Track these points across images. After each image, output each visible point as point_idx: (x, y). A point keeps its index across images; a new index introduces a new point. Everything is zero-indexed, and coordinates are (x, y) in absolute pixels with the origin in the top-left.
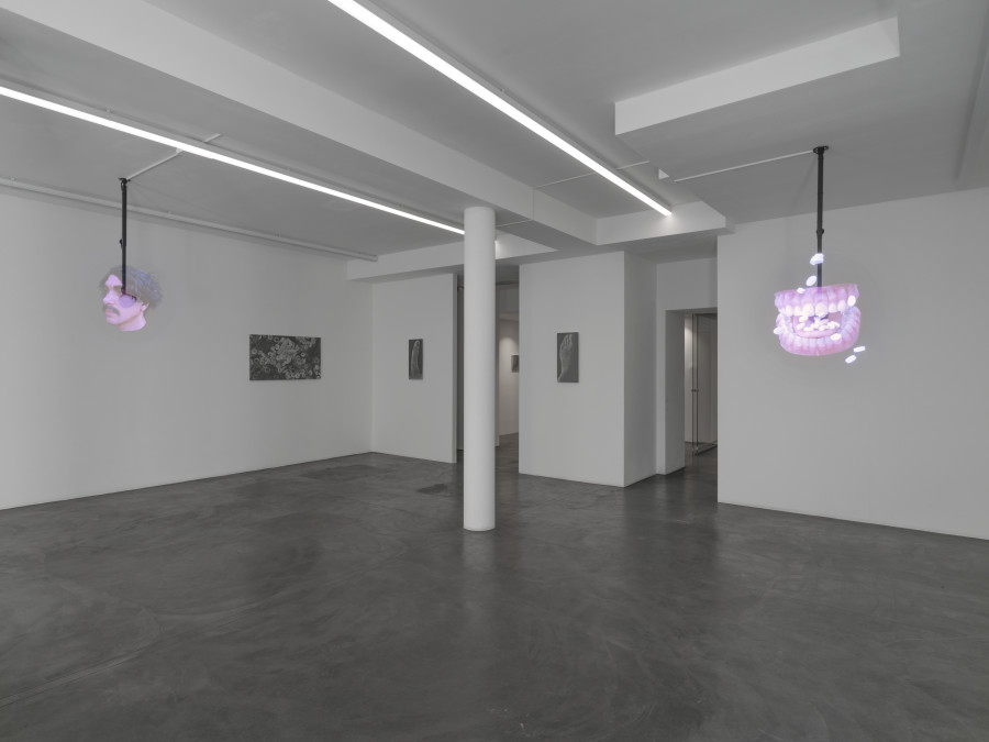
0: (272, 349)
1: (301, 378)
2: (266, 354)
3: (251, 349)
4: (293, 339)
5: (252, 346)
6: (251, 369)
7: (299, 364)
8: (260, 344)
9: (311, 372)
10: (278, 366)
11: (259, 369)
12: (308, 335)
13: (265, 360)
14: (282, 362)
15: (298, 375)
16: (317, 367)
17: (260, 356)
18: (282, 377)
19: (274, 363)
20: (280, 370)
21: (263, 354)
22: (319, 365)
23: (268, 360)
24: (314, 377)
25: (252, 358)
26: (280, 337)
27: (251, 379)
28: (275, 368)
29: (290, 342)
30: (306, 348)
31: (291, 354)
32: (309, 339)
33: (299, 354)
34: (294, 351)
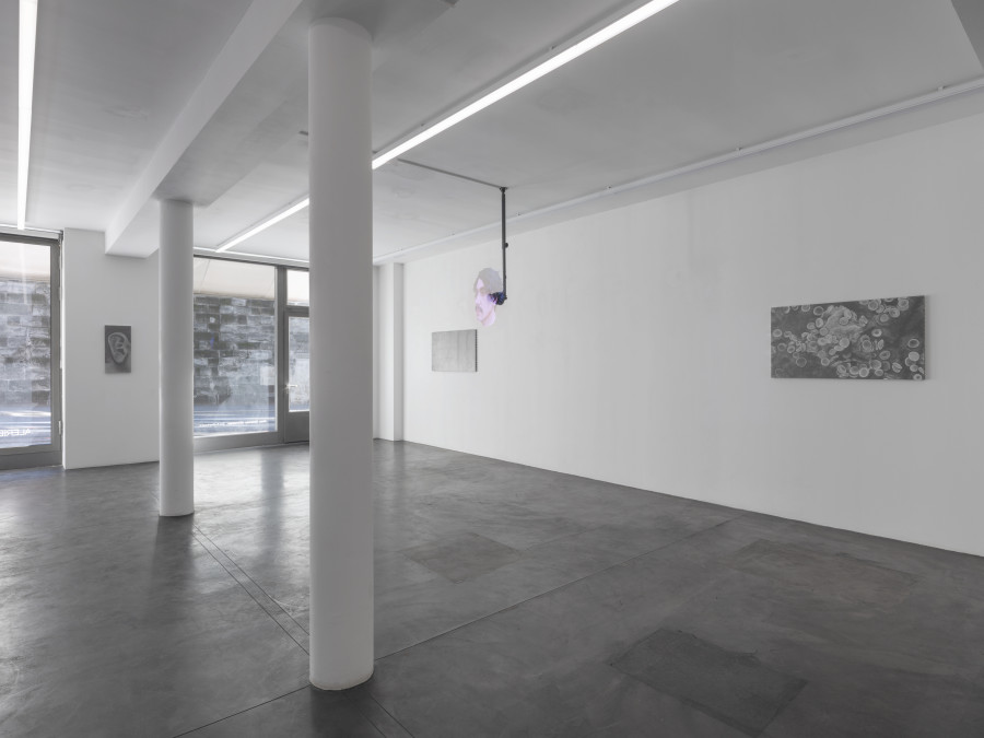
0: (810, 326)
1: (871, 376)
2: (799, 336)
3: (773, 329)
4: (852, 306)
5: (774, 325)
6: (773, 360)
7: (868, 350)
8: (789, 321)
9: (897, 367)
10: (821, 355)
11: (786, 360)
12: (889, 295)
13: (796, 345)
14: (829, 347)
15: (864, 371)
16: (913, 356)
17: (787, 340)
18: (830, 374)
19: (813, 350)
20: (825, 362)
21: (793, 337)
22: (921, 350)
23: (802, 347)
24: (906, 375)
25: (775, 343)
26: (825, 306)
27: (774, 375)
28: (816, 359)
29: (848, 313)
30: (885, 319)
31: (848, 334)
32: (894, 302)
33: (868, 331)
34: (853, 326)
